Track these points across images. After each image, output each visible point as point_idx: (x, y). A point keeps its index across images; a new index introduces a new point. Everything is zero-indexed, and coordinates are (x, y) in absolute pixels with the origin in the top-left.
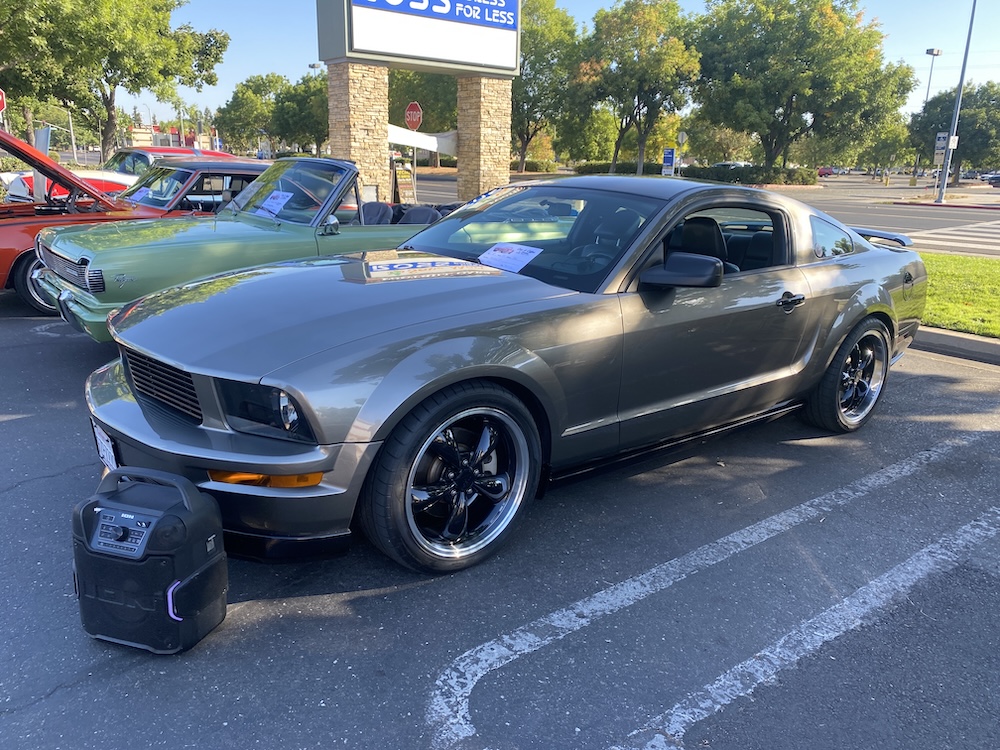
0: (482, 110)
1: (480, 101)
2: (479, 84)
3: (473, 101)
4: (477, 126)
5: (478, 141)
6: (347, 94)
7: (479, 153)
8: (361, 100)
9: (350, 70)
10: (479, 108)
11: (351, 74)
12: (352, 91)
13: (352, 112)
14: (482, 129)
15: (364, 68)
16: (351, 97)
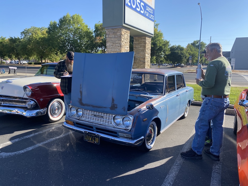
0: (146, 48)
1: (146, 45)
2: (146, 39)
3: (142, 45)
4: (144, 53)
5: (144, 59)
6: (121, 40)
7: (145, 62)
8: (124, 43)
9: (122, 31)
10: (145, 47)
11: (122, 33)
12: (122, 39)
13: (122, 48)
14: (146, 54)
15: (125, 31)
16: (122, 42)
